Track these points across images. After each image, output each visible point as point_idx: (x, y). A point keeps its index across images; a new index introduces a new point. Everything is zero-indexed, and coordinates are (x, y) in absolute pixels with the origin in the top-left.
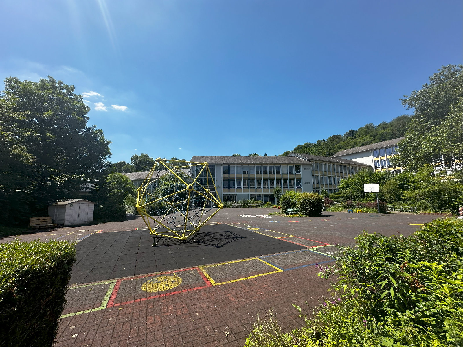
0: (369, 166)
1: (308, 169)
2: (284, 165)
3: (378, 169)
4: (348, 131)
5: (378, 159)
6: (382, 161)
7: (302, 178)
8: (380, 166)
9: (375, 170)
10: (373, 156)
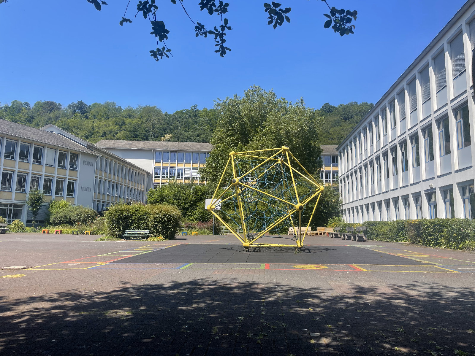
0: (148, 174)
1: (90, 164)
2: (51, 147)
3: (158, 178)
4: (76, 102)
5: (161, 165)
6: (164, 168)
7: (78, 179)
8: (161, 176)
9: (154, 179)
10: (154, 160)
